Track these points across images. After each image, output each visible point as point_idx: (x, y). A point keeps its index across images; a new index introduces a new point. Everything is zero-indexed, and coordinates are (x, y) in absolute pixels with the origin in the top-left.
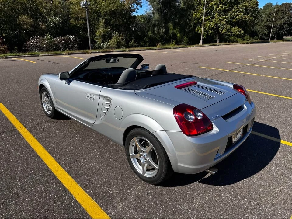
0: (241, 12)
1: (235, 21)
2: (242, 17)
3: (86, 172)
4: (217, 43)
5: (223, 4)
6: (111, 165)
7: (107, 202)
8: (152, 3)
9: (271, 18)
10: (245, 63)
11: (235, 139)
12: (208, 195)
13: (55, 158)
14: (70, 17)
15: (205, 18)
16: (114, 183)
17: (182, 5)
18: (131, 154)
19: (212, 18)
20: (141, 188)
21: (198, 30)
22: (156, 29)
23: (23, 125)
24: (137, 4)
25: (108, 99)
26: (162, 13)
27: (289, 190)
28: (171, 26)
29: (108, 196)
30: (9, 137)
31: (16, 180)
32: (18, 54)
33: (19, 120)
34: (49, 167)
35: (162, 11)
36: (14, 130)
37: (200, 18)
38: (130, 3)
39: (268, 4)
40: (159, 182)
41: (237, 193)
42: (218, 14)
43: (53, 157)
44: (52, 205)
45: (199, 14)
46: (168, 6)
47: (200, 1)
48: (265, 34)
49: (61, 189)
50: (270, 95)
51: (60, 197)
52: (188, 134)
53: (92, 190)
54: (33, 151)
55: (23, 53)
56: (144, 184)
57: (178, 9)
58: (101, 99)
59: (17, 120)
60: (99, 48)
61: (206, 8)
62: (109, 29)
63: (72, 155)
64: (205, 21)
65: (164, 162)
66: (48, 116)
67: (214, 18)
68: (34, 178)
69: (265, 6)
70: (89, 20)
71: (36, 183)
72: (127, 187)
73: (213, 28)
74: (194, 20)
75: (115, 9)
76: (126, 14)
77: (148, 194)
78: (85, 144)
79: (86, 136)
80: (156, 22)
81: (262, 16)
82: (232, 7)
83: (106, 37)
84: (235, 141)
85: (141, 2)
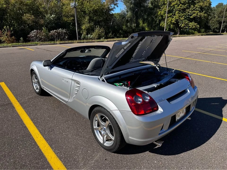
0: (197, 10)
1: (192, 17)
2: (197, 14)
3: (59, 140)
4: (177, 35)
5: (183, 4)
6: (80, 134)
7: (72, 165)
8: (126, 3)
9: (222, 15)
10: (198, 52)
11: (178, 117)
12: (155, 162)
13: (37, 127)
14: (62, 15)
15: (167, 15)
16: (80, 150)
17: (150, 5)
18: (94, 127)
19: (173, 15)
20: (101, 154)
21: (162, 25)
22: (128, 24)
23: (17, 100)
24: (115, 5)
25: (78, 83)
26: (134, 11)
27: (223, 160)
28: (141, 22)
29: (74, 160)
30: (5, 109)
31: (6, 144)
32: (22, 44)
33: (15, 96)
34: (32, 135)
35: (134, 10)
36: (10, 104)
37: (164, 15)
38: (109, 3)
39: (220, 3)
40: (115, 150)
41: (179, 162)
42: (178, 12)
43: (36, 126)
44: (30, 166)
45: (163, 12)
46: (139, 6)
47: (164, 2)
48: (217, 28)
49: (38, 153)
50: (215, 79)
51: (36, 159)
52: (137, 114)
53: (62, 155)
54: (21, 121)
55: (26, 43)
56: (103, 151)
57: (146, 8)
58: (73, 82)
59: (13, 96)
60: (84, 38)
61: (168, 7)
62: (92, 24)
63: (51, 125)
64: (168, 17)
65: (118, 135)
66: (37, 93)
67: (175, 15)
68: (19, 143)
69: (217, 5)
70: (77, 17)
71: (20, 147)
72: (90, 153)
73: (174, 23)
74: (159, 17)
75: (97, 9)
76: (106, 12)
77: (106, 160)
78: (62, 117)
79: (64, 110)
80: (129, 19)
81: (215, 14)
82: (190, 6)
83: (90, 31)
84: (179, 119)
85: (117, 3)
